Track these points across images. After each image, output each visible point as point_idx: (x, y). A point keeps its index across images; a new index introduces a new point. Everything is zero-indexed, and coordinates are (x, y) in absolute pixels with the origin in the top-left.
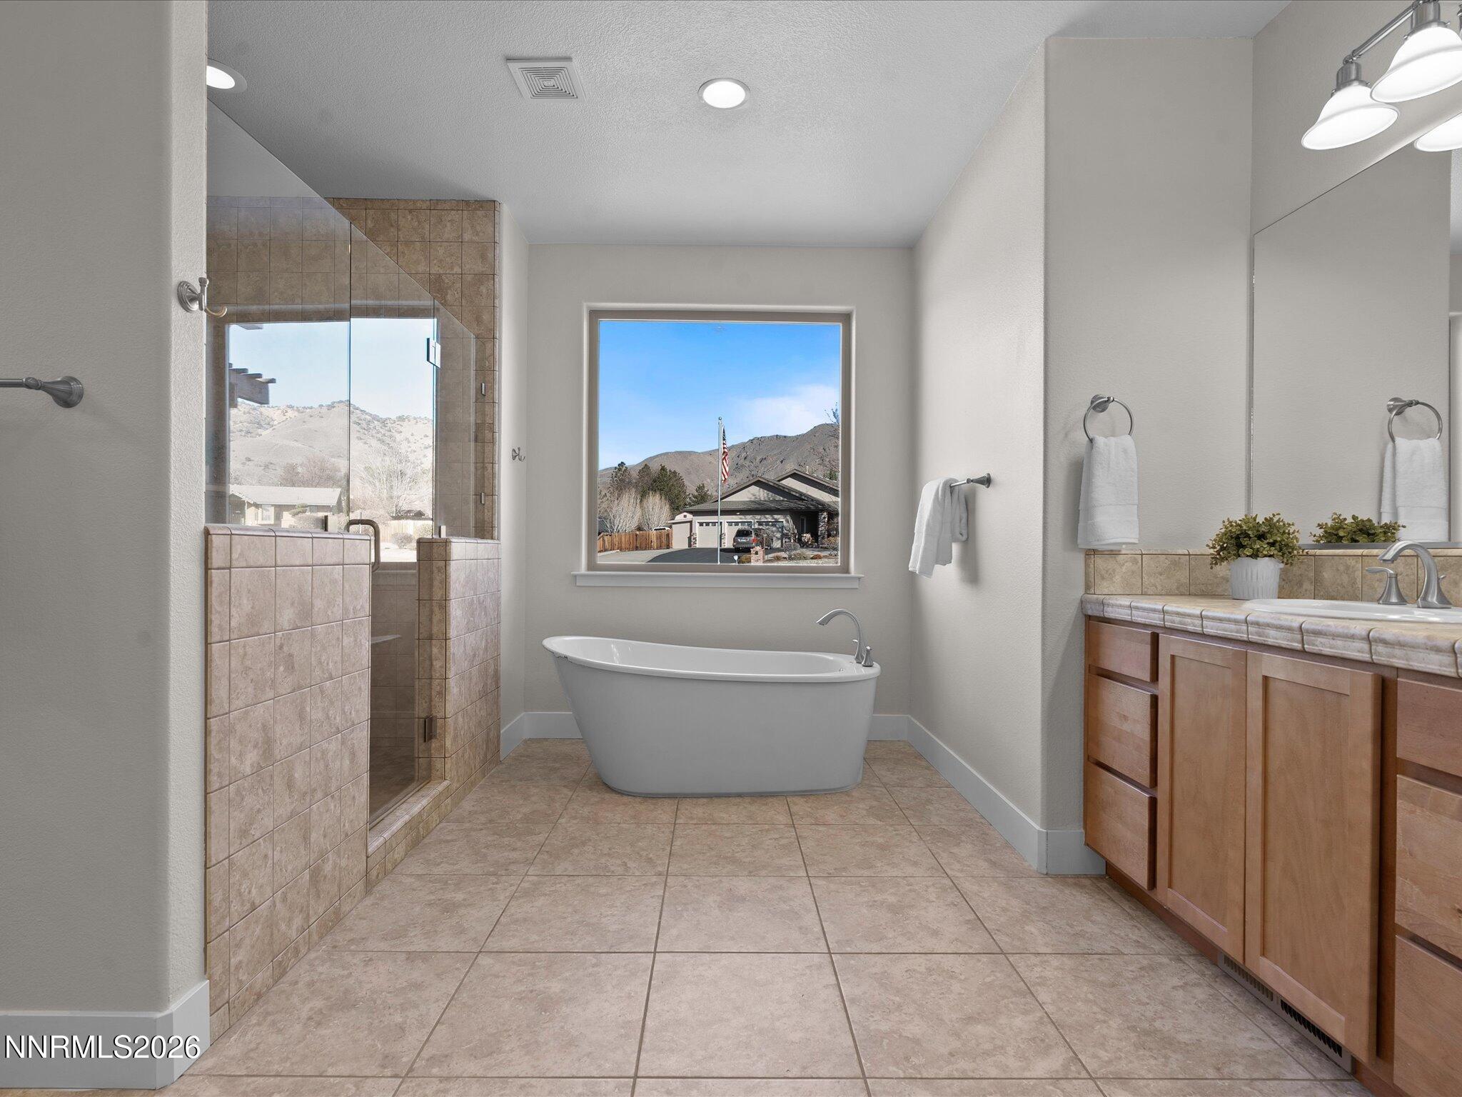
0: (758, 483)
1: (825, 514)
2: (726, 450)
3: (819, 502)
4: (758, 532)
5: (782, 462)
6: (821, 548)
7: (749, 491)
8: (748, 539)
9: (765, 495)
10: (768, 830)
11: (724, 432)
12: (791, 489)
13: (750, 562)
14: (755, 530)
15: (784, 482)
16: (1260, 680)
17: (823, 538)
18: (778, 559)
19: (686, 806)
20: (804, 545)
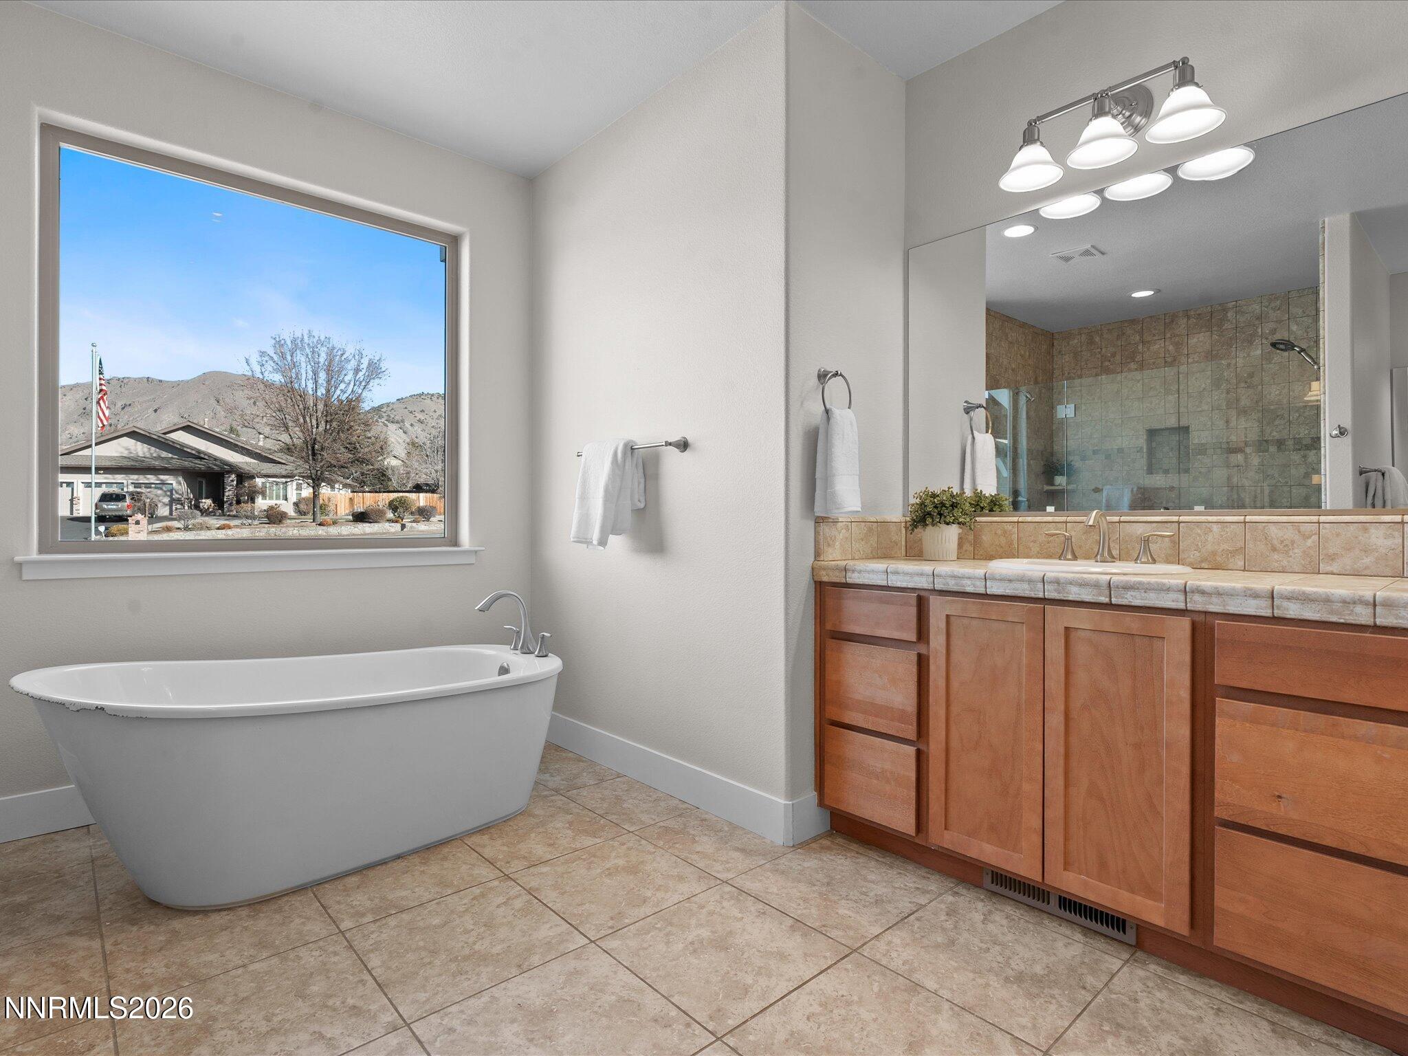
0: (133, 435)
1: (233, 476)
2: (104, 388)
3: (225, 463)
4: (135, 497)
5: (156, 411)
6: (229, 515)
7: (119, 444)
8: (120, 504)
9: (146, 450)
10: (483, 895)
11: (100, 363)
12: (183, 445)
13: (127, 533)
14: (132, 494)
15: (173, 436)
16: (1062, 631)
17: (231, 504)
18: (168, 529)
19: (331, 896)
20: (205, 512)
